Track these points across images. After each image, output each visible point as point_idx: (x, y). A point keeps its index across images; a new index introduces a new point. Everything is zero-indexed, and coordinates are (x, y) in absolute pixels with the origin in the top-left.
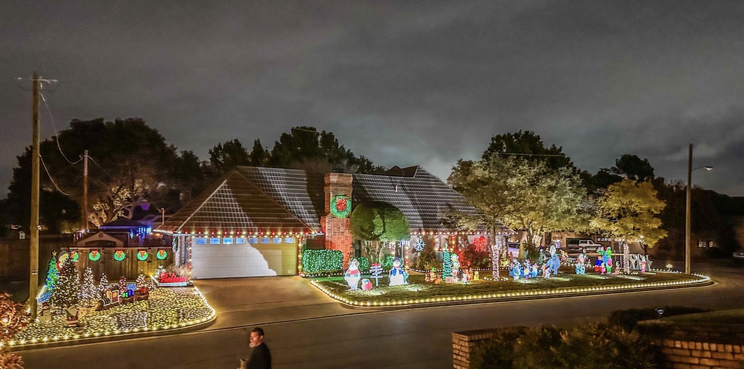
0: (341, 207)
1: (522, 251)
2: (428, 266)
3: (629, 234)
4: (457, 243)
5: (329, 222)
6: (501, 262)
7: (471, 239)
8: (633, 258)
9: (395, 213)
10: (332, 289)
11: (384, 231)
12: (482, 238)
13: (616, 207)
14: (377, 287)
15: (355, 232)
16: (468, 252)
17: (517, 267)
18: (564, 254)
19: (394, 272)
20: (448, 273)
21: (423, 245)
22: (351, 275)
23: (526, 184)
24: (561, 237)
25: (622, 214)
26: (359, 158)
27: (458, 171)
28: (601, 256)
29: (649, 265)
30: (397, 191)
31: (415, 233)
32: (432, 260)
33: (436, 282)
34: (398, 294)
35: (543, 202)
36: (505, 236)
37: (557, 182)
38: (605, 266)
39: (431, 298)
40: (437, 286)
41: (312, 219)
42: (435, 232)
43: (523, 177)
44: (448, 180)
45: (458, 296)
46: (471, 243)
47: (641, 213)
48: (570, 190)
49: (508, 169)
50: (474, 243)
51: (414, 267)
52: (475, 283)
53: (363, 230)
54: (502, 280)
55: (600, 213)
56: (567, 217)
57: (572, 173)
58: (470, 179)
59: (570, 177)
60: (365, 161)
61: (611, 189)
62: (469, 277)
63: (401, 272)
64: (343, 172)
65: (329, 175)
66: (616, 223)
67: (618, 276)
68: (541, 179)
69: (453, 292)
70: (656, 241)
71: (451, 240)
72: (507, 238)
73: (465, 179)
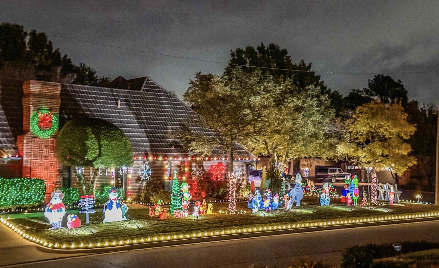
0: (44, 124)
1: (264, 180)
2: (155, 197)
3: (377, 161)
4: (191, 170)
5: (27, 143)
6: (241, 192)
7: (207, 165)
8: (382, 188)
9: (114, 133)
10: (28, 228)
11: (100, 155)
12: (220, 164)
13: (364, 130)
14: (88, 225)
15: (62, 156)
16: (203, 180)
17: (257, 198)
18: (310, 183)
19: (110, 206)
20: (176, 206)
21: (150, 172)
22: (53, 211)
23: (271, 103)
24: (311, 164)
25: (370, 138)
26: (79, 66)
27: (196, 86)
28: (348, 185)
29: (398, 195)
30: (119, 107)
31: (140, 158)
32: (160, 191)
33: (162, 218)
34: (113, 233)
35: (288, 124)
36: (245, 163)
37: (304, 102)
38: (352, 197)
39: (153, 236)
40: (163, 222)
41: (5, 139)
42: (165, 156)
43: (267, 95)
44: (184, 96)
45: (186, 233)
46: (207, 170)
47: (390, 138)
48: (318, 111)
49: (252, 85)
50: (210, 171)
51: (137, 200)
52: (208, 218)
53: (72, 153)
54: (239, 213)
55: (347, 137)
56: (314, 141)
57: (320, 93)
58: (210, 95)
59: (318, 96)
60: (86, 70)
61: (359, 110)
62: (201, 211)
63: (119, 206)
64: (48, 81)
65: (29, 83)
66: (364, 149)
67: (365, 208)
68: (287, 98)
69: (181, 229)
70: (405, 169)
71: (184, 167)
72: (248, 165)
73: (204, 96)
